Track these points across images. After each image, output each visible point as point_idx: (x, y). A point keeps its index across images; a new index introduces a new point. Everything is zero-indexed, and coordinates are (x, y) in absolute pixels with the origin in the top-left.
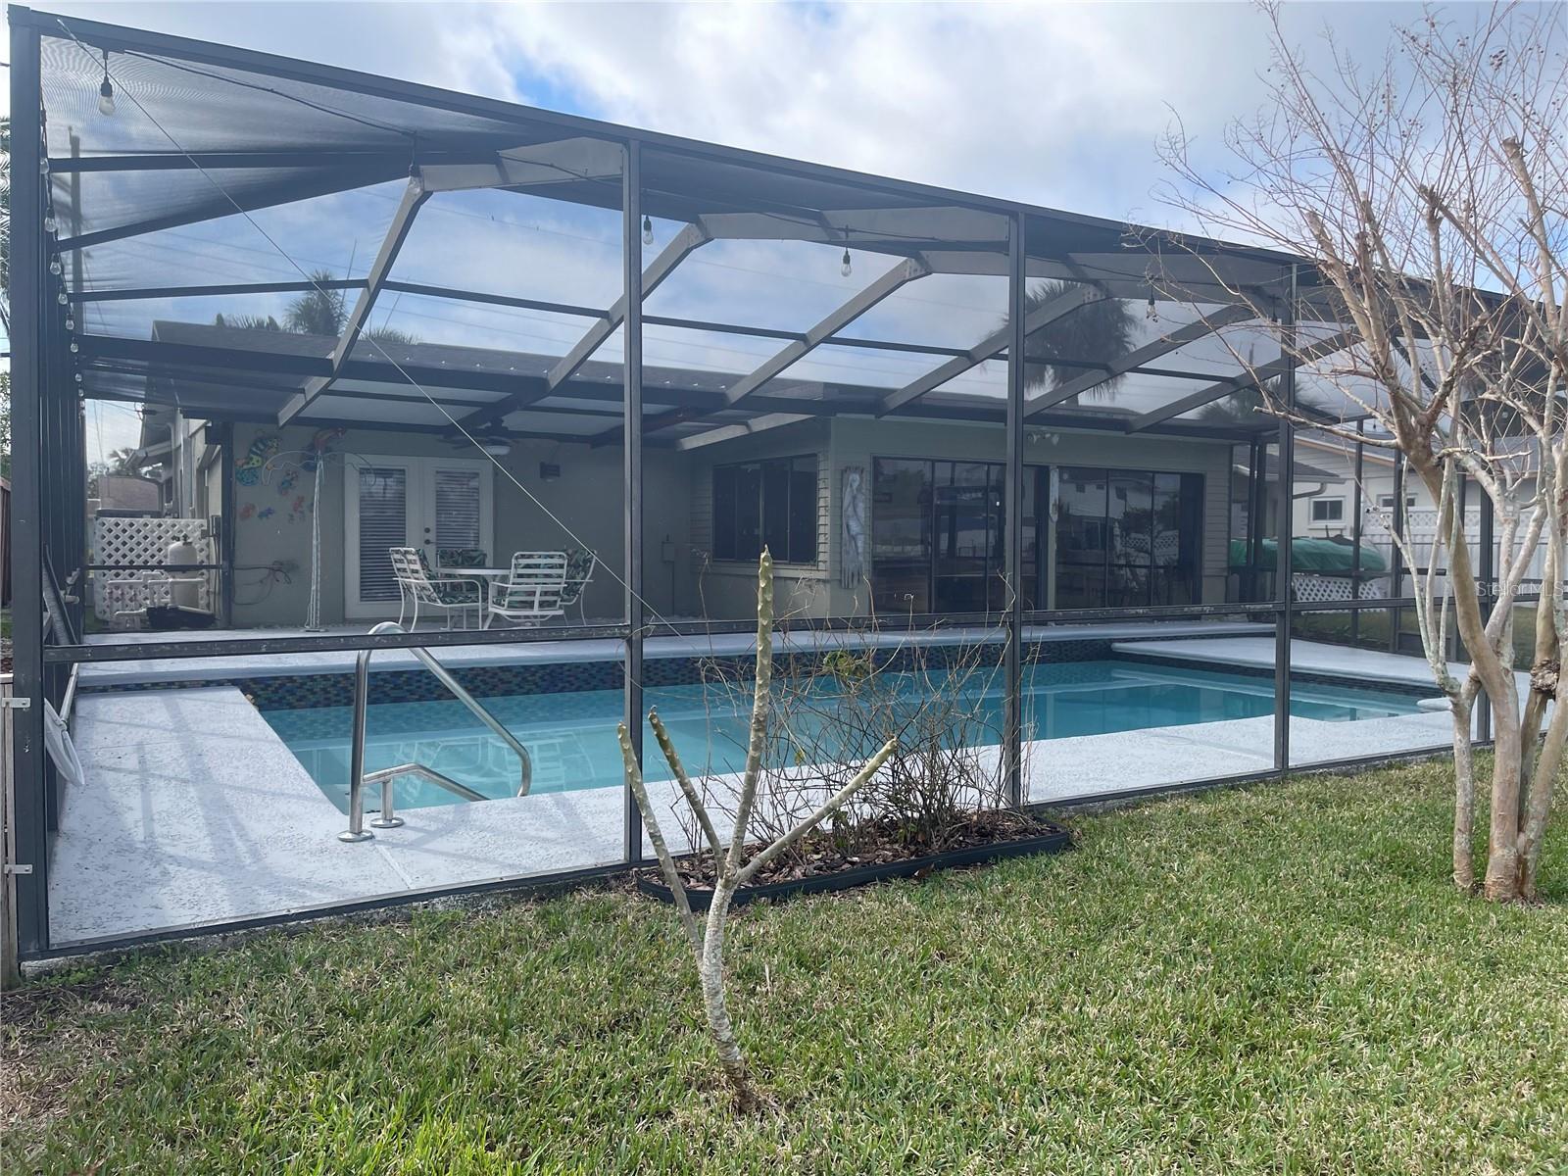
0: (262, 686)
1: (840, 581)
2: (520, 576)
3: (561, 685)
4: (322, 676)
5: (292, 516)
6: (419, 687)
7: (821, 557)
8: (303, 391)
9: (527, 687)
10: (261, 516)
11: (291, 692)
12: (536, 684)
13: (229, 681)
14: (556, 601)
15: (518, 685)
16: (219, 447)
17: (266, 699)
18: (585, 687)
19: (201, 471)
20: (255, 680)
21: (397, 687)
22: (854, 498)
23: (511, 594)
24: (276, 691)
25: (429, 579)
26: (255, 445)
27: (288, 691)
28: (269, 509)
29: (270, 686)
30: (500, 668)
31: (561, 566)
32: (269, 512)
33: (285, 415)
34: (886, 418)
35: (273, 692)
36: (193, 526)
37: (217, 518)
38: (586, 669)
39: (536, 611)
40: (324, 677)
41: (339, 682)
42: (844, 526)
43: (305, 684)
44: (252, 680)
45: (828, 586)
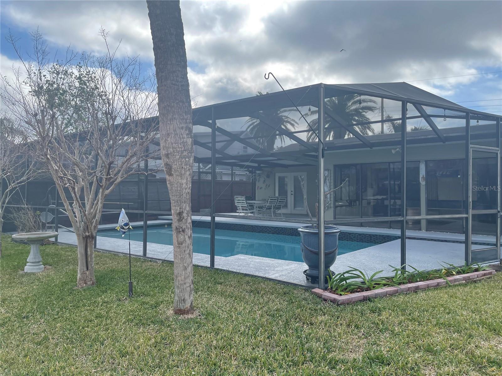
22: (326, 179)
32: (261, 188)
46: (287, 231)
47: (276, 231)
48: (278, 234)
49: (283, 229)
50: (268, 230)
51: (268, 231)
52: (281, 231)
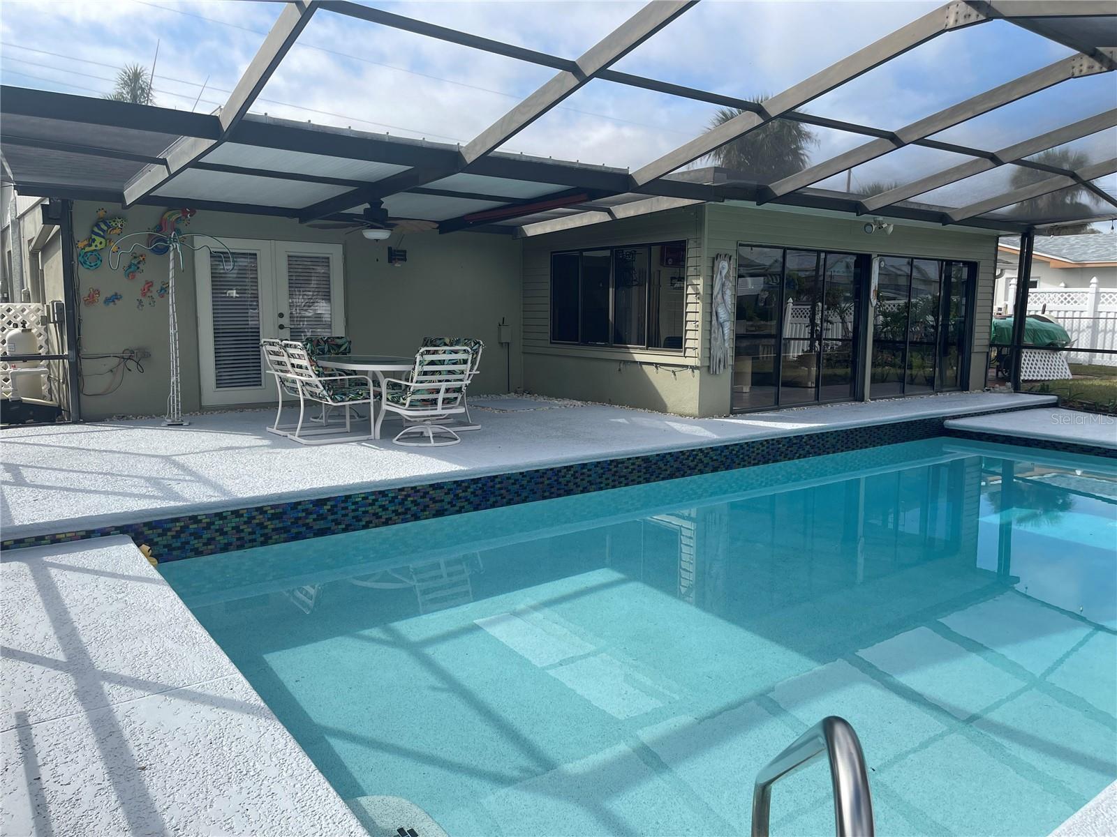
0: (160, 531)
1: (709, 367)
2: (425, 373)
3: (492, 499)
4: (233, 512)
5: (140, 302)
6: (346, 515)
7: (689, 344)
8: (164, 162)
9: (459, 505)
10: (107, 301)
11: (197, 535)
12: (467, 500)
13: (117, 528)
14: (456, 398)
15: (449, 503)
16: (57, 227)
17: (165, 546)
18: (516, 499)
19: (33, 254)
20: (150, 525)
21: (321, 517)
22: (723, 285)
23: (413, 393)
24: (177, 536)
25: (318, 375)
26: (97, 225)
27: (191, 534)
28: (116, 294)
29: (170, 530)
30: (431, 486)
31: (465, 362)
32: (115, 298)
33: (133, 193)
34: (768, 206)
35: (173, 537)
36: (31, 312)
37: (59, 305)
38: (516, 480)
39: (439, 410)
40: (236, 513)
41: (254, 518)
42: (714, 313)
43: (213, 523)
44: (145, 524)
45: (697, 372)
46: (753, 452)
47: (724, 459)
48: (727, 468)
49: (743, 449)
50: (700, 459)
51: (701, 466)
52: (738, 457)
